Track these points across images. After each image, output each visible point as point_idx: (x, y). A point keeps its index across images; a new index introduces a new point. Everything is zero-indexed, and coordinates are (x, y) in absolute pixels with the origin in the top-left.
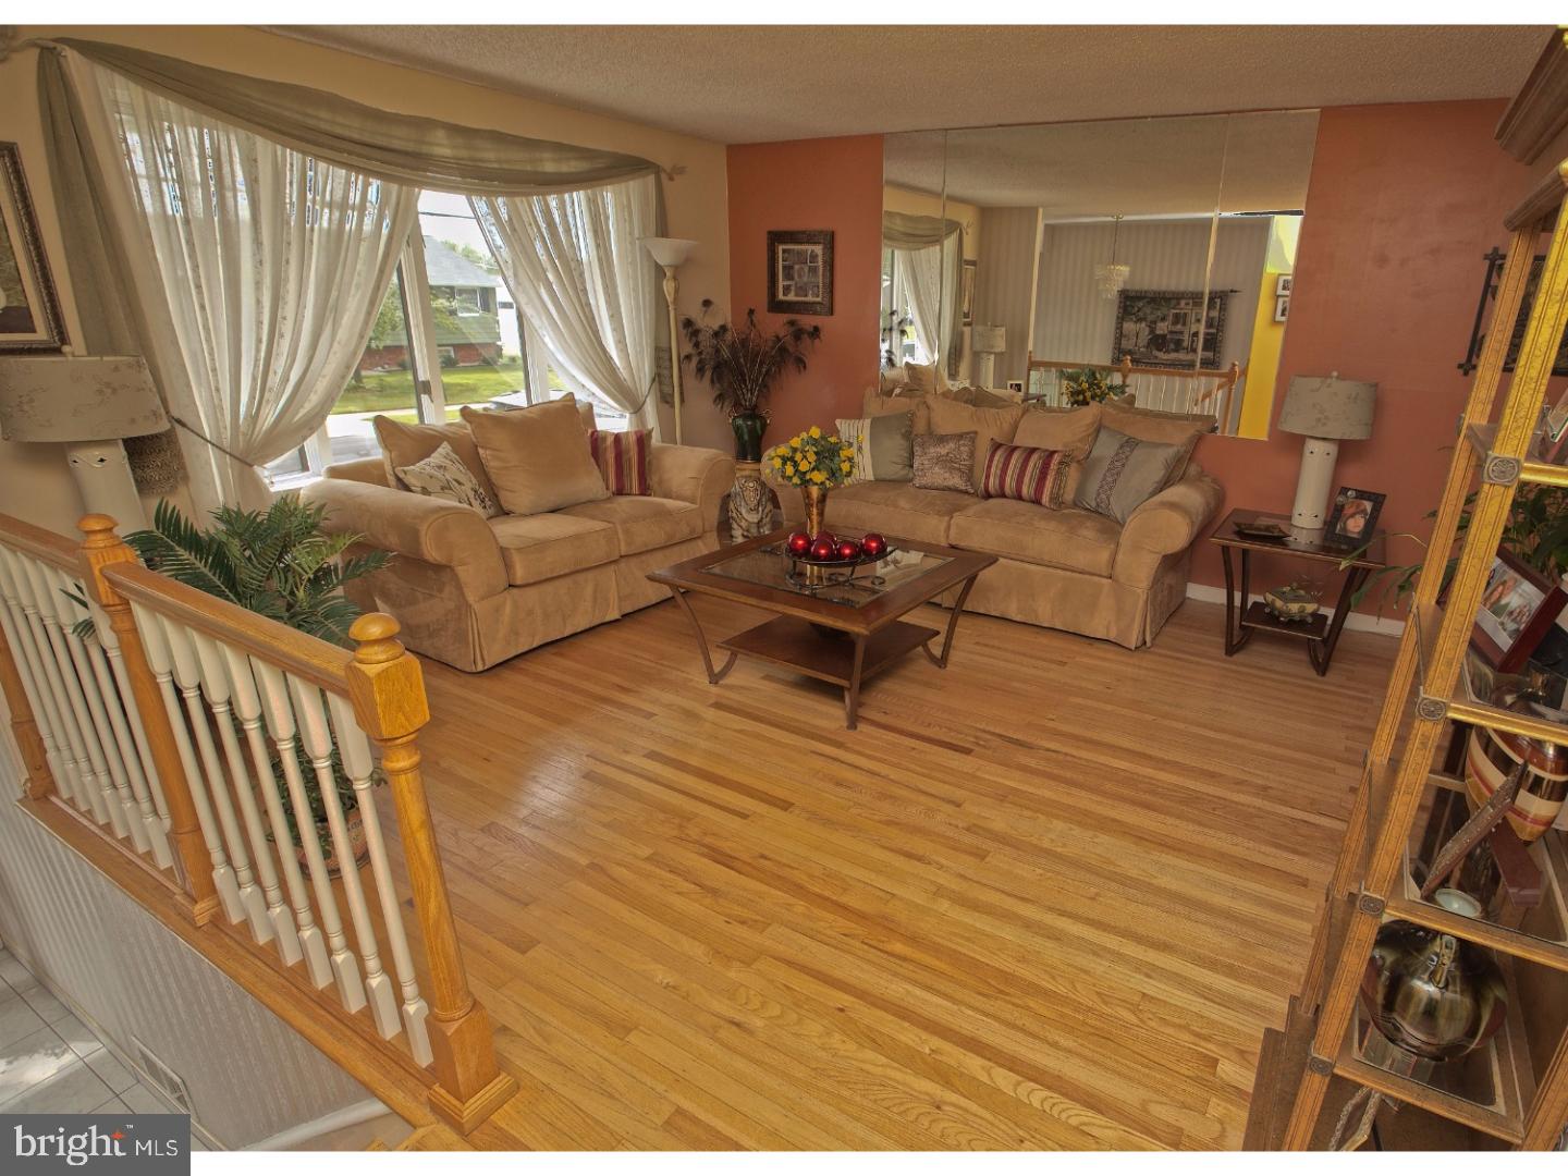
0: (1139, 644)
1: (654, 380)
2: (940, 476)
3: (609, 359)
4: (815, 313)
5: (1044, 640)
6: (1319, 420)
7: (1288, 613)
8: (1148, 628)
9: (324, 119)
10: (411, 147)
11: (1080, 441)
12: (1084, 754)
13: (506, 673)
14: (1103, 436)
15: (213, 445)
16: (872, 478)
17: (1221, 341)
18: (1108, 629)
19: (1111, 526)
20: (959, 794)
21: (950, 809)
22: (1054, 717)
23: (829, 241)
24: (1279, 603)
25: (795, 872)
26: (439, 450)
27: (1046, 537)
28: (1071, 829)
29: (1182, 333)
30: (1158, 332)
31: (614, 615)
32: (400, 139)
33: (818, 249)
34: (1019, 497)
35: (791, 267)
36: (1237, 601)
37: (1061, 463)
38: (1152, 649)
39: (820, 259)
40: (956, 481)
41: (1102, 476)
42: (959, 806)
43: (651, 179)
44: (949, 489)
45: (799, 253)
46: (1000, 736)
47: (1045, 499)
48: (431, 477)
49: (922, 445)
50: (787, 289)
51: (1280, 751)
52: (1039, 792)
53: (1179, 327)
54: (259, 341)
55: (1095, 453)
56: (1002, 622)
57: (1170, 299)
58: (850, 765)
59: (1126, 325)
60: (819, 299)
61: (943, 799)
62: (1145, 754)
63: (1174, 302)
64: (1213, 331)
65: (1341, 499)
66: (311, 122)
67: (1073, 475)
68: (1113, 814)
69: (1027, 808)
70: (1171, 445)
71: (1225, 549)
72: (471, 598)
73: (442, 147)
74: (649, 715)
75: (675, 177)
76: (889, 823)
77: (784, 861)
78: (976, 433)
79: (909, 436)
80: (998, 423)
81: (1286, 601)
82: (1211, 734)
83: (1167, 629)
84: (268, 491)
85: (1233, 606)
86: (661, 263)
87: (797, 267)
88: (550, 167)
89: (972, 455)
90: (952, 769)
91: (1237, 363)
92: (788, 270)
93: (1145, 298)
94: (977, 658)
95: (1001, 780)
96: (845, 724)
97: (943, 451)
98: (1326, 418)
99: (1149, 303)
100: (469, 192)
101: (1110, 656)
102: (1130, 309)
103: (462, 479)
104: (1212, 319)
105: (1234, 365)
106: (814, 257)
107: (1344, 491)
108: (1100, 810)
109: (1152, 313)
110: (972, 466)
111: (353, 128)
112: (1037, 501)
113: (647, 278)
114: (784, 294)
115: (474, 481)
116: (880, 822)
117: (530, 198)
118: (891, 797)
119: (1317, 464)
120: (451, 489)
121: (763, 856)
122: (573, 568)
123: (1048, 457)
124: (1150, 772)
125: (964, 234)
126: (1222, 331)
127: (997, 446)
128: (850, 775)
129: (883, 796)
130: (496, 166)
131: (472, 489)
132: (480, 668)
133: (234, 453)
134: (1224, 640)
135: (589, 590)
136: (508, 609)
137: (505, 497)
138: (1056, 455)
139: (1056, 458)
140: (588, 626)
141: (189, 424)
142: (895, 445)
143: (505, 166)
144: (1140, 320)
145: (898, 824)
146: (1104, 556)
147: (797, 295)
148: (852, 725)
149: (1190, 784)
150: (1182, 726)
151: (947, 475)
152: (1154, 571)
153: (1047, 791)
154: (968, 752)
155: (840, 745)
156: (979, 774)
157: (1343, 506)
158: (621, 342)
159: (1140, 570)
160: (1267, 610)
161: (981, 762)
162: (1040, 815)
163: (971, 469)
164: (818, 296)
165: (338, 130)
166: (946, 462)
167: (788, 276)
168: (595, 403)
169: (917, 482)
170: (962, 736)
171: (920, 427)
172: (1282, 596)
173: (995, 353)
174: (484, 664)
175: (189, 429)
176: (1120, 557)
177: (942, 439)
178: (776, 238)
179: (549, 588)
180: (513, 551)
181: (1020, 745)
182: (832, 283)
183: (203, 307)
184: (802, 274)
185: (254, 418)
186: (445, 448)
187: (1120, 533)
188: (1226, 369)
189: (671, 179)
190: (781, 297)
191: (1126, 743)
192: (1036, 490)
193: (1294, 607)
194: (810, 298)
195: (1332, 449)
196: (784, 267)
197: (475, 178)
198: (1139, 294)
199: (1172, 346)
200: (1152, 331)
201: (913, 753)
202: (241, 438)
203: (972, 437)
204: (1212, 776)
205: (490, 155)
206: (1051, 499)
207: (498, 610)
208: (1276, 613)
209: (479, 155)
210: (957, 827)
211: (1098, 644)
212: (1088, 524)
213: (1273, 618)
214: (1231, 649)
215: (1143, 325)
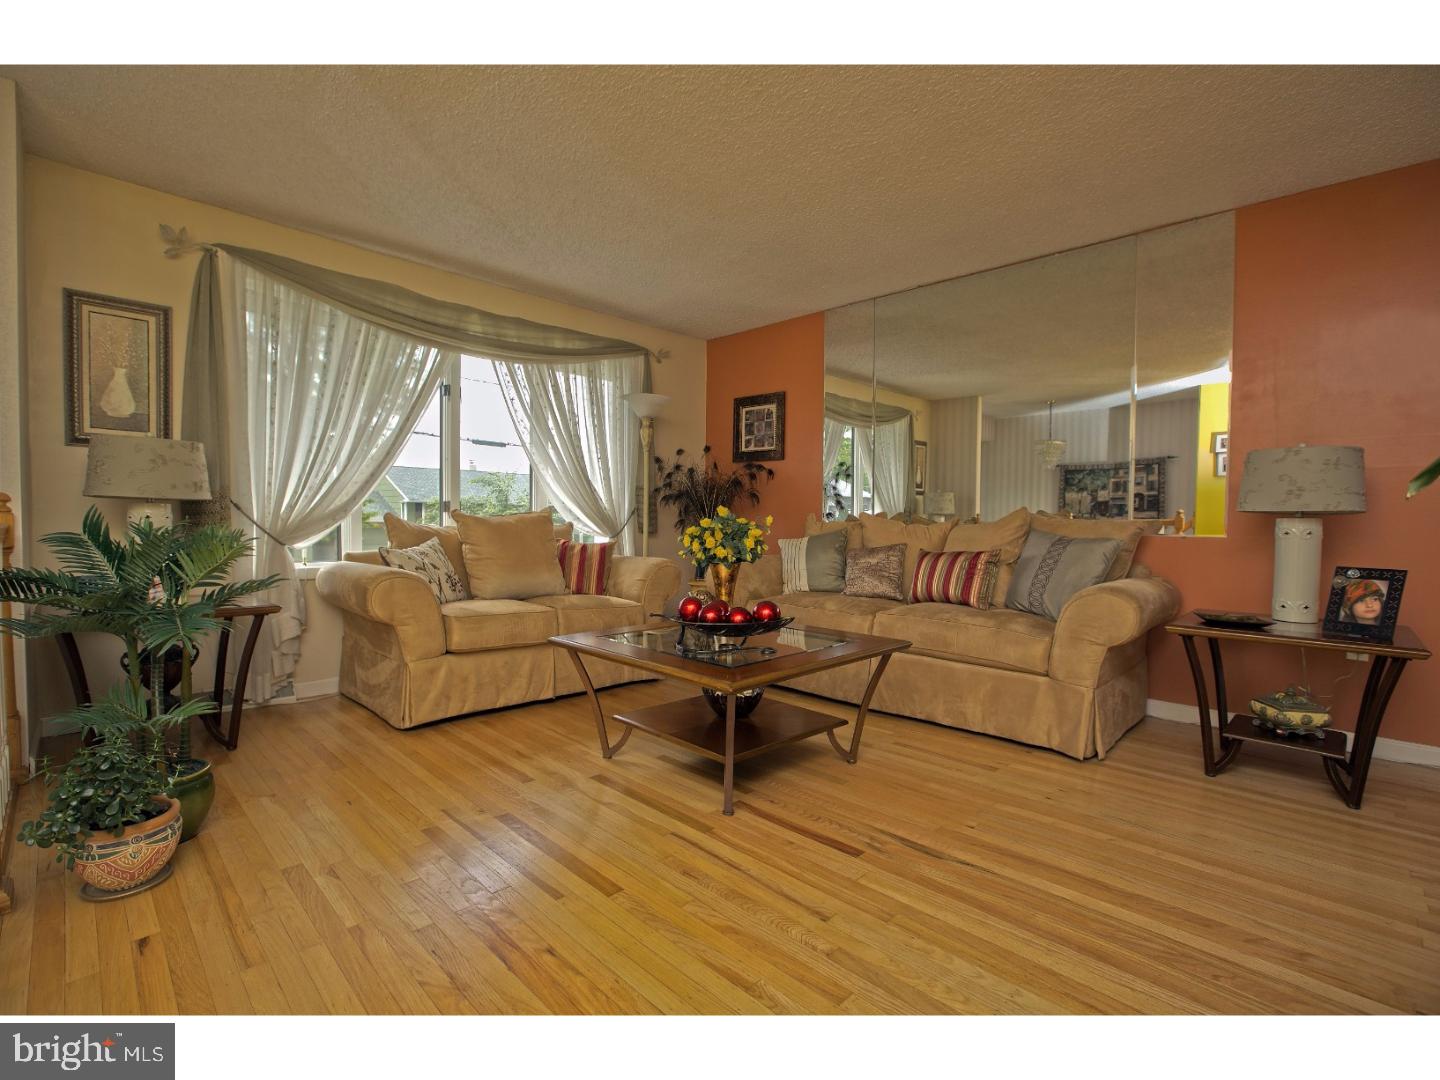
0: (1089, 755)
1: (633, 513)
2: (871, 585)
3: (593, 491)
4: (770, 459)
5: (975, 745)
6: (1290, 492)
7: (1287, 725)
8: (1098, 735)
9: (389, 302)
10: (452, 323)
11: (1009, 544)
12: (1008, 872)
13: (429, 733)
14: (1033, 538)
15: (257, 525)
16: (807, 589)
17: (1164, 502)
18: (1049, 734)
19: (1044, 621)
20: (829, 904)
21: (812, 922)
22: (973, 824)
23: (780, 399)
24: (1271, 712)
25: (579, 980)
26: (429, 542)
27: (972, 632)
28: (980, 976)
29: (1123, 499)
30: (1100, 499)
31: (549, 695)
32: (444, 317)
33: (773, 407)
34: (947, 600)
35: (752, 425)
36: (1214, 721)
37: (988, 562)
38: (1106, 762)
39: (774, 416)
40: (884, 588)
41: (1033, 575)
42: (825, 919)
43: (641, 359)
44: (879, 596)
45: (758, 412)
46: (902, 840)
47: (973, 600)
48: (409, 558)
49: (855, 558)
50: (748, 442)
51: (1314, 901)
52: (940, 915)
53: (1120, 493)
54: (310, 451)
55: (1027, 553)
56: (927, 726)
57: (1108, 470)
58: (709, 853)
59: (1068, 495)
60: (773, 448)
61: (808, 908)
62: (1098, 882)
63: (1112, 473)
64: (1154, 493)
65: (1339, 580)
66: (379, 303)
67: (1004, 576)
68: (1046, 961)
69: (920, 936)
70: (1108, 540)
71: (1188, 639)
72: (408, 659)
73: (475, 327)
74: (526, 779)
75: (663, 360)
76: (727, 930)
77: (572, 961)
78: (905, 545)
79: (843, 551)
80: (928, 536)
81: (1281, 708)
82: (1197, 866)
83: (1125, 743)
84: (293, 567)
85: (1210, 727)
86: (638, 414)
87: (756, 424)
88: (558, 344)
89: (902, 564)
90: (832, 873)
91: (1181, 511)
92: (749, 427)
93: (1082, 471)
94: (892, 756)
95: (889, 893)
96: (722, 809)
97: (873, 561)
98: (1300, 489)
99: (1089, 474)
100: (493, 357)
101: (1054, 765)
102: (1071, 481)
103: (438, 564)
104: (1152, 482)
105: (1179, 513)
106: (770, 414)
107: (1342, 571)
108: (1027, 952)
109: (1092, 483)
110: (902, 574)
111: (408, 308)
112: (965, 603)
113: (632, 431)
114: (746, 447)
115: (451, 568)
116: (716, 927)
117: (541, 366)
118: (741, 896)
119: (1298, 544)
120: (425, 570)
121: (551, 951)
122: (509, 643)
123: (974, 558)
124: (1105, 906)
125: (914, 419)
126: (1164, 493)
127: (924, 555)
128: (703, 864)
129: (732, 895)
130: (515, 341)
131: (447, 574)
132: (407, 725)
133: (272, 533)
134: (1202, 760)
135: (526, 666)
136: (442, 673)
137: (474, 583)
138: (983, 555)
139: (983, 558)
140: (520, 702)
141: (243, 509)
142: (829, 559)
143: (523, 341)
144: (1081, 490)
145: (736, 932)
146: (1038, 649)
147: (756, 446)
148: (729, 811)
149: (1169, 931)
150: (1152, 851)
151: (876, 582)
152: (1098, 667)
153: (952, 916)
154: (856, 853)
155: (707, 830)
156: (863, 882)
157: (1343, 589)
158: (606, 479)
159: (1085, 664)
160: (1256, 722)
161: (870, 867)
162: (935, 948)
163: (901, 576)
164: (772, 445)
165: (398, 309)
166: (875, 571)
167: (750, 432)
168: (575, 523)
169: (848, 591)
170: (855, 835)
171: (855, 543)
172: (1275, 703)
173: (945, 516)
174: (411, 722)
175: (242, 512)
176: (1056, 651)
177: (873, 551)
178: (741, 403)
179: (487, 659)
180: (453, 620)
181: (927, 853)
182: (783, 432)
183: (272, 423)
184: (760, 430)
185: (291, 507)
186: (435, 541)
187: (1054, 629)
188: (1172, 517)
189: (659, 361)
190: (744, 449)
191: (1070, 864)
192: (963, 589)
193: (1295, 717)
194: (766, 448)
195: (1316, 527)
196: (746, 425)
197: (498, 347)
198: (1078, 468)
199: (1115, 511)
200: (1094, 498)
201: (788, 848)
202: (280, 522)
203: (902, 549)
204: (1206, 925)
205: (512, 334)
206: (979, 598)
207: (433, 672)
208: (1270, 725)
209: (503, 331)
210: (814, 948)
211: (1037, 753)
212: (1020, 620)
213: (1267, 730)
214: (1213, 768)
215: (1085, 493)
